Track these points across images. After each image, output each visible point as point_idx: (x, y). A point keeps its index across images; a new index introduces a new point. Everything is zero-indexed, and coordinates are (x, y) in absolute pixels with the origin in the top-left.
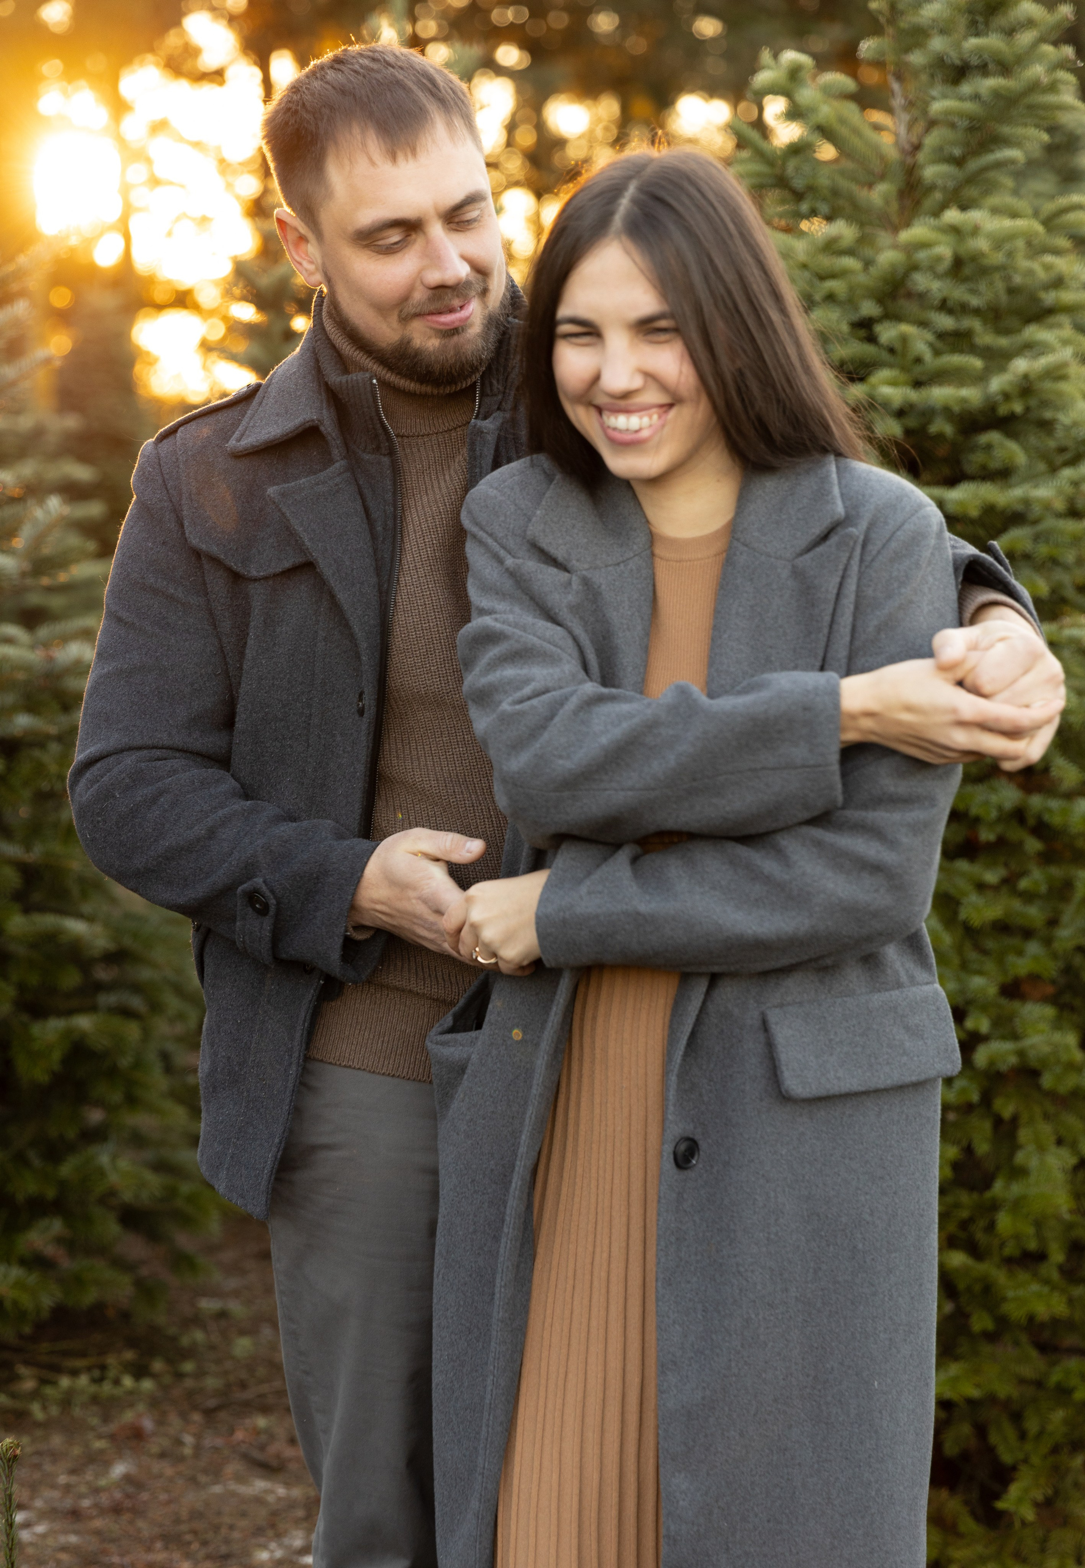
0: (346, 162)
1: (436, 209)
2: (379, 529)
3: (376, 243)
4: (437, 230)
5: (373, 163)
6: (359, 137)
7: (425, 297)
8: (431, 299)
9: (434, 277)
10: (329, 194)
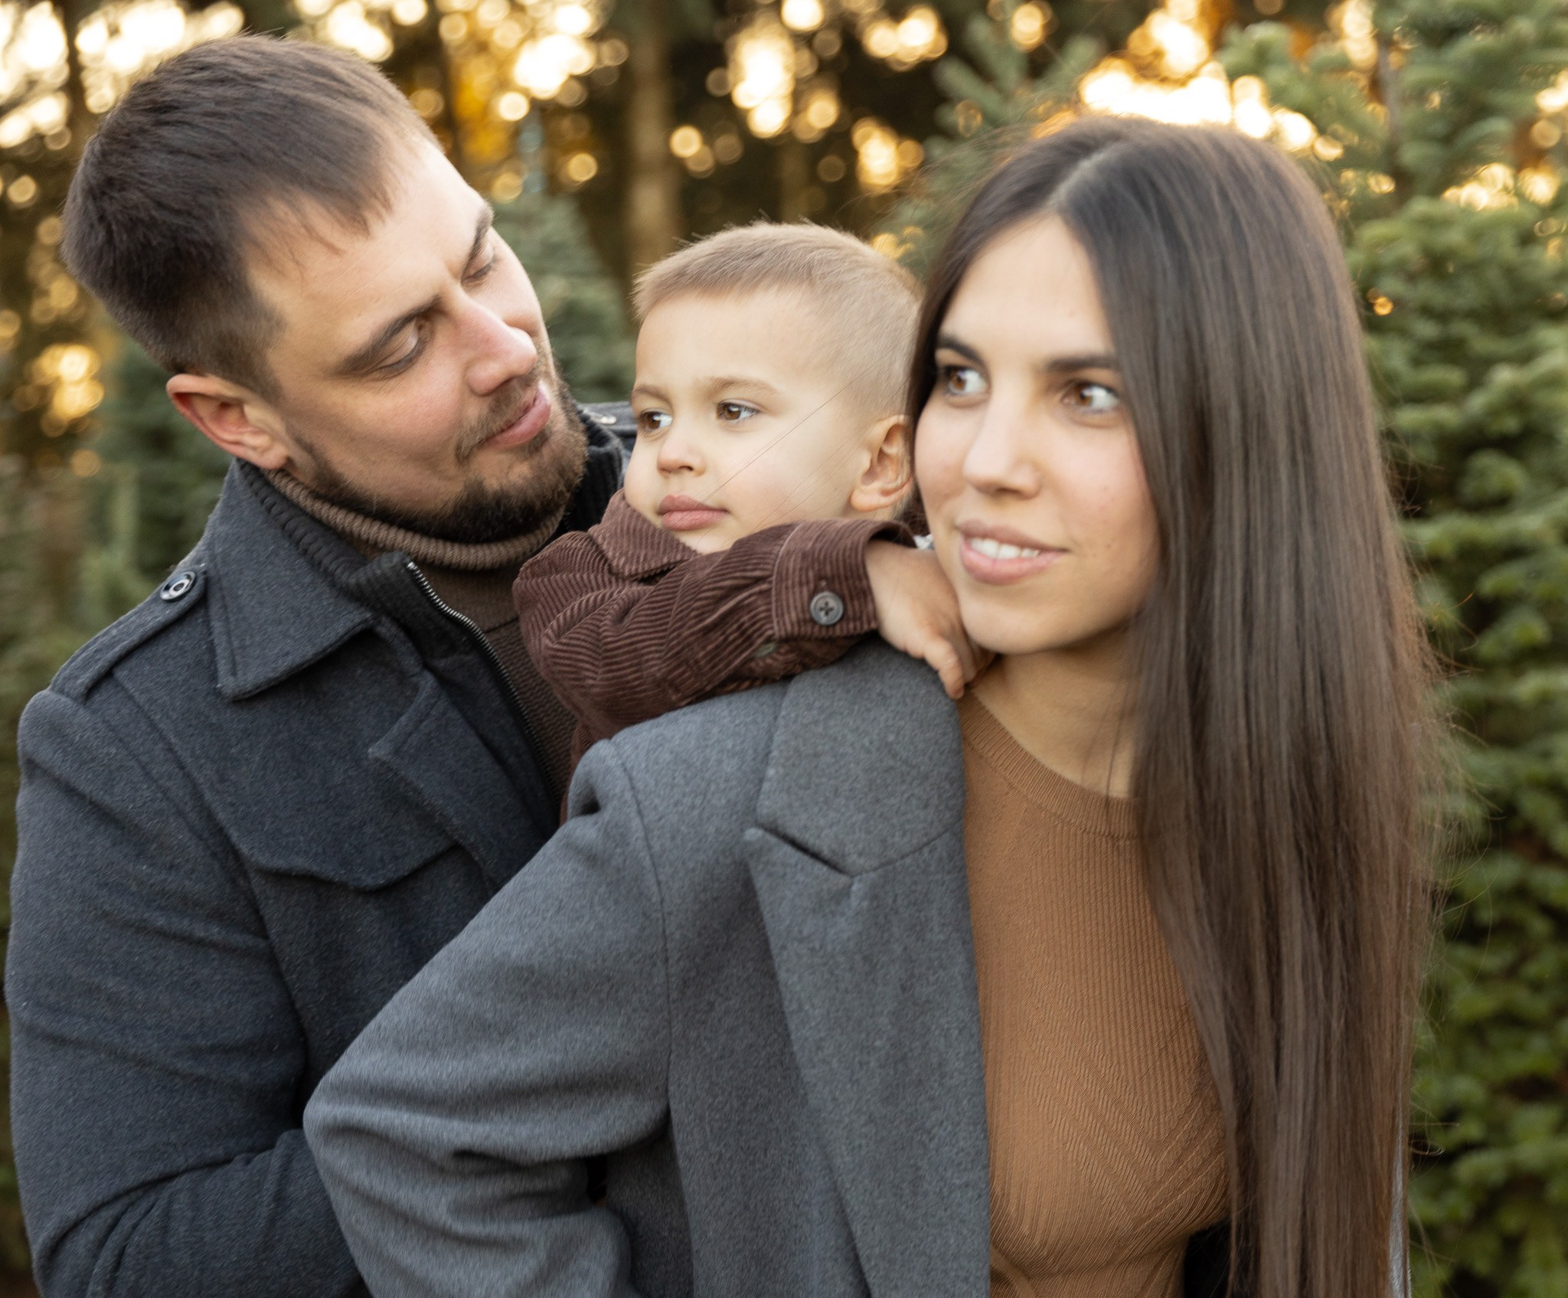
0: (290, 265)
1: (451, 269)
2: (512, 760)
3: (382, 365)
4: (461, 299)
5: (333, 249)
6: (293, 219)
7: (485, 411)
8: (496, 409)
9: (490, 372)
10: (275, 322)
